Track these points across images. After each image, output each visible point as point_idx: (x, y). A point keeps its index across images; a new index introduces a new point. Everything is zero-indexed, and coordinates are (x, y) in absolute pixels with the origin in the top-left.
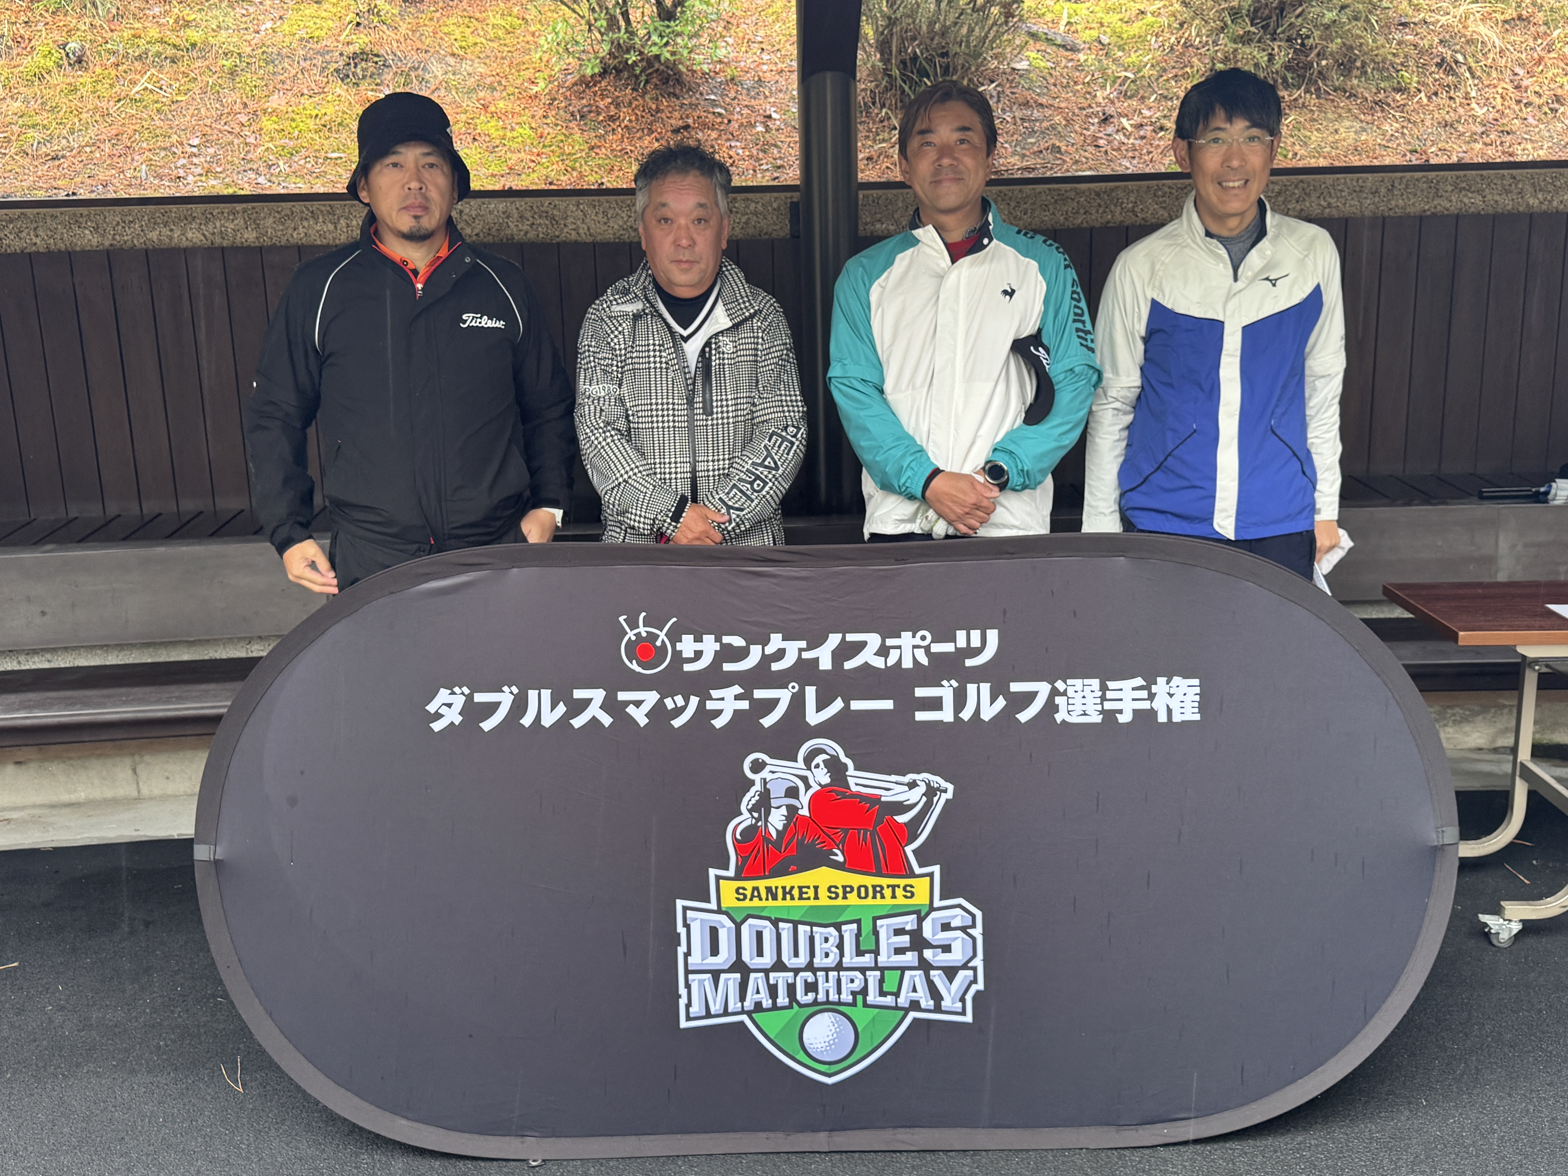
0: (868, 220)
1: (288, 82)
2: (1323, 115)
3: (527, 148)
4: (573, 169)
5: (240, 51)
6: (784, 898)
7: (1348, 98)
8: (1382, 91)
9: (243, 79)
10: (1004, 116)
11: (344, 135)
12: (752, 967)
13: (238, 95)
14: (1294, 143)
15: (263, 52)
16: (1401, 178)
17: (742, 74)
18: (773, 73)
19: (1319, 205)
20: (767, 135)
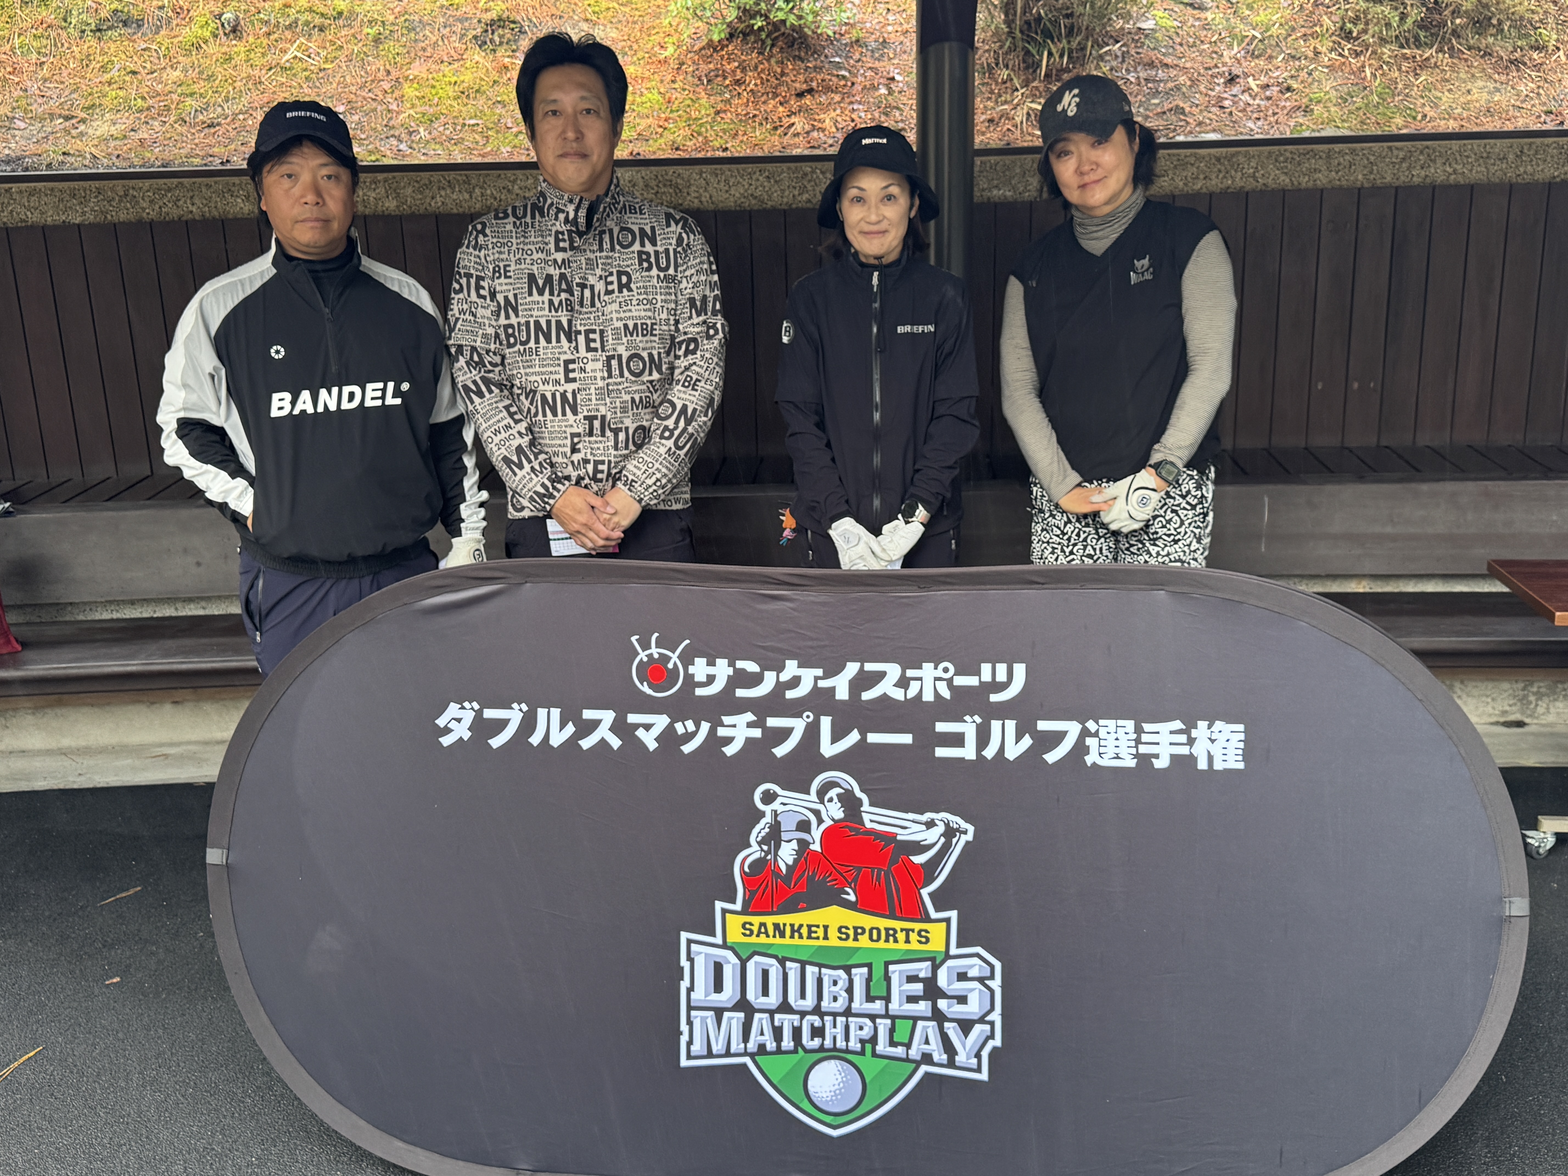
0: (985, 186)
1: (429, 49)
2: (1456, 75)
3: (655, 114)
4: (699, 134)
5: (384, 19)
6: (792, 937)
7: (1482, 57)
8: (1519, 50)
9: (386, 46)
10: (1128, 77)
11: (481, 102)
12: (756, 1007)
13: (382, 62)
14: (1424, 104)
15: (406, 20)
16: (1530, 144)
17: (867, 35)
18: (898, 34)
19: (1445, 171)
20: (890, 98)
